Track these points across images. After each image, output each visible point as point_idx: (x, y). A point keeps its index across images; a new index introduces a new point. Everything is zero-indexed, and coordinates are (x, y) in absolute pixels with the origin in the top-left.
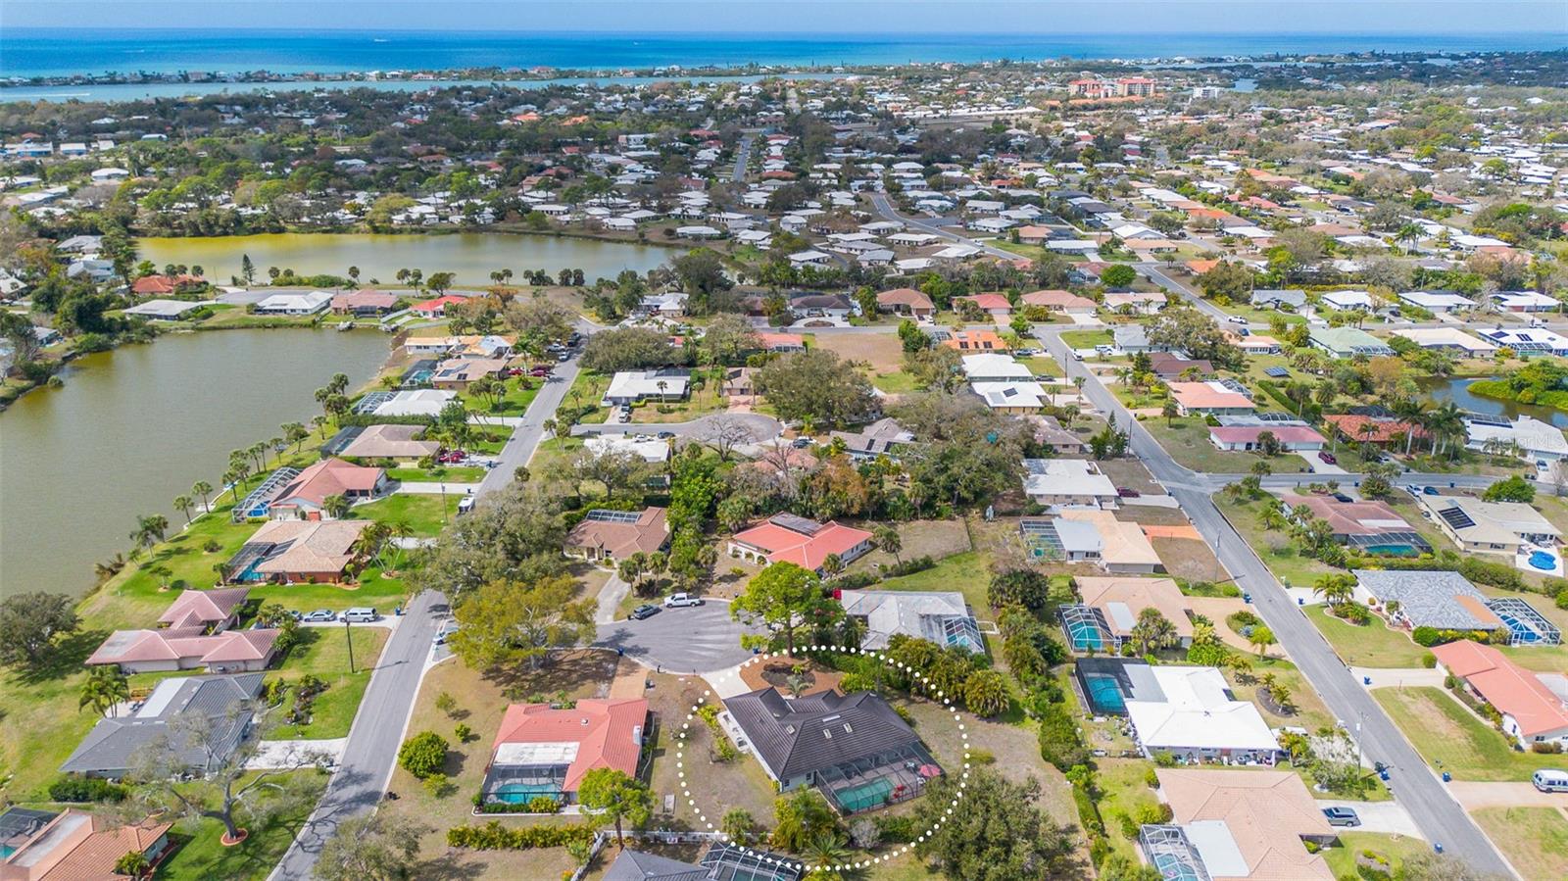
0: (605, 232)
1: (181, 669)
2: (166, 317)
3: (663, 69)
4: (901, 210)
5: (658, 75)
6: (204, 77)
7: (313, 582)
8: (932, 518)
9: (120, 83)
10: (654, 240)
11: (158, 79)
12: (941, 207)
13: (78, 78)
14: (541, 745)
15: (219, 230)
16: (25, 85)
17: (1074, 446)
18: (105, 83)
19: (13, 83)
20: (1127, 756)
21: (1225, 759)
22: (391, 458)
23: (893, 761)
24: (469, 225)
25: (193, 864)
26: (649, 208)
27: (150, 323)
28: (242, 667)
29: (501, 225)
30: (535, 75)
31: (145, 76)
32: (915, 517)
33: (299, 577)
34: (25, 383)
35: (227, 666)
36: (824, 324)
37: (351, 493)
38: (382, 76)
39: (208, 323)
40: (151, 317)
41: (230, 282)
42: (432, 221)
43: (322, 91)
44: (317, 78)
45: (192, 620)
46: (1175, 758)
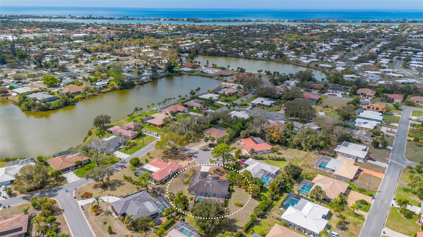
0: (301, 63)
1: (120, 135)
2: (185, 71)
3: (372, 20)
4: (403, 66)
5: (369, 22)
6: (248, 20)
7: (155, 126)
8: (299, 149)
9: (230, 21)
10: (311, 67)
11: (238, 21)
12: (418, 67)
13: (222, 20)
14: (154, 167)
15: (214, 55)
16: (212, 21)
17: (369, 142)
18: (227, 21)
19: (210, 21)
20: (277, 219)
21: (304, 231)
22: (193, 106)
23: (218, 197)
24: (267, 59)
25: (88, 166)
26: (318, 59)
27: (182, 72)
28: (128, 137)
29: (275, 60)
30: (330, 21)
31: (235, 20)
32: (295, 148)
33: (153, 124)
34: (151, 80)
35: (126, 137)
36: (334, 95)
37: (179, 111)
38: (289, 21)
39: (192, 74)
40: (183, 71)
41: (204, 66)
42: (260, 57)
43: (269, 24)
44: (273, 21)
45: (127, 127)
46: (290, 225)
